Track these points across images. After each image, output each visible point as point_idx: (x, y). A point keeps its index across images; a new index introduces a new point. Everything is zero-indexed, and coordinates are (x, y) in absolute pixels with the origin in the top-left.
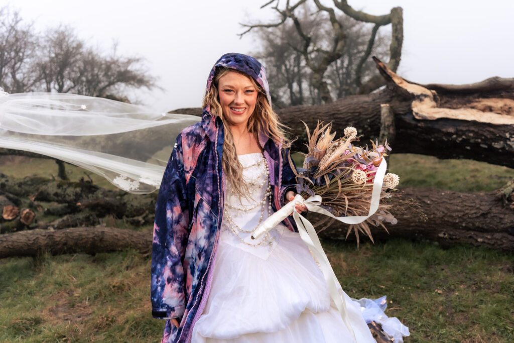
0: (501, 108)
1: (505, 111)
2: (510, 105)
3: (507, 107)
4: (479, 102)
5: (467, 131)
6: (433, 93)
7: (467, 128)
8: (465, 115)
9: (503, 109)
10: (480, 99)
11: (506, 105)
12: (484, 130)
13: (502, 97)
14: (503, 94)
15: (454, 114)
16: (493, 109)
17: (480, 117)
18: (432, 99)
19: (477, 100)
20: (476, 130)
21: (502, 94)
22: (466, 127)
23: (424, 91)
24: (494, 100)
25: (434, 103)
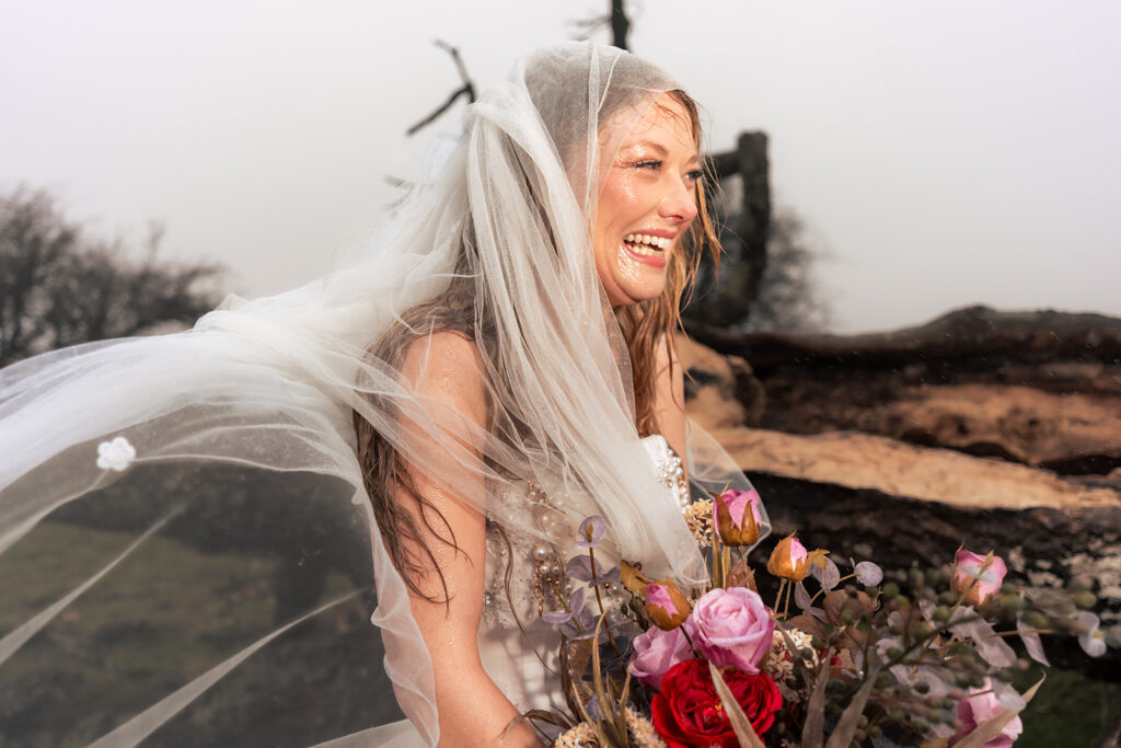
0: (1001, 421)
1: (1017, 433)
2: (1032, 411)
3: (1021, 419)
4: (920, 399)
5: (843, 532)
6: (734, 368)
7: (845, 522)
8: (840, 461)
9: (1008, 426)
10: (925, 388)
11: (1016, 411)
12: (917, 531)
13: (1002, 381)
14: (1008, 369)
15: (795, 459)
16: (970, 426)
17: (901, 471)
18: (730, 392)
19: (913, 390)
20: (883, 530)
21: (1002, 371)
22: (840, 514)
23: (702, 361)
24: (974, 390)
25: (733, 409)
